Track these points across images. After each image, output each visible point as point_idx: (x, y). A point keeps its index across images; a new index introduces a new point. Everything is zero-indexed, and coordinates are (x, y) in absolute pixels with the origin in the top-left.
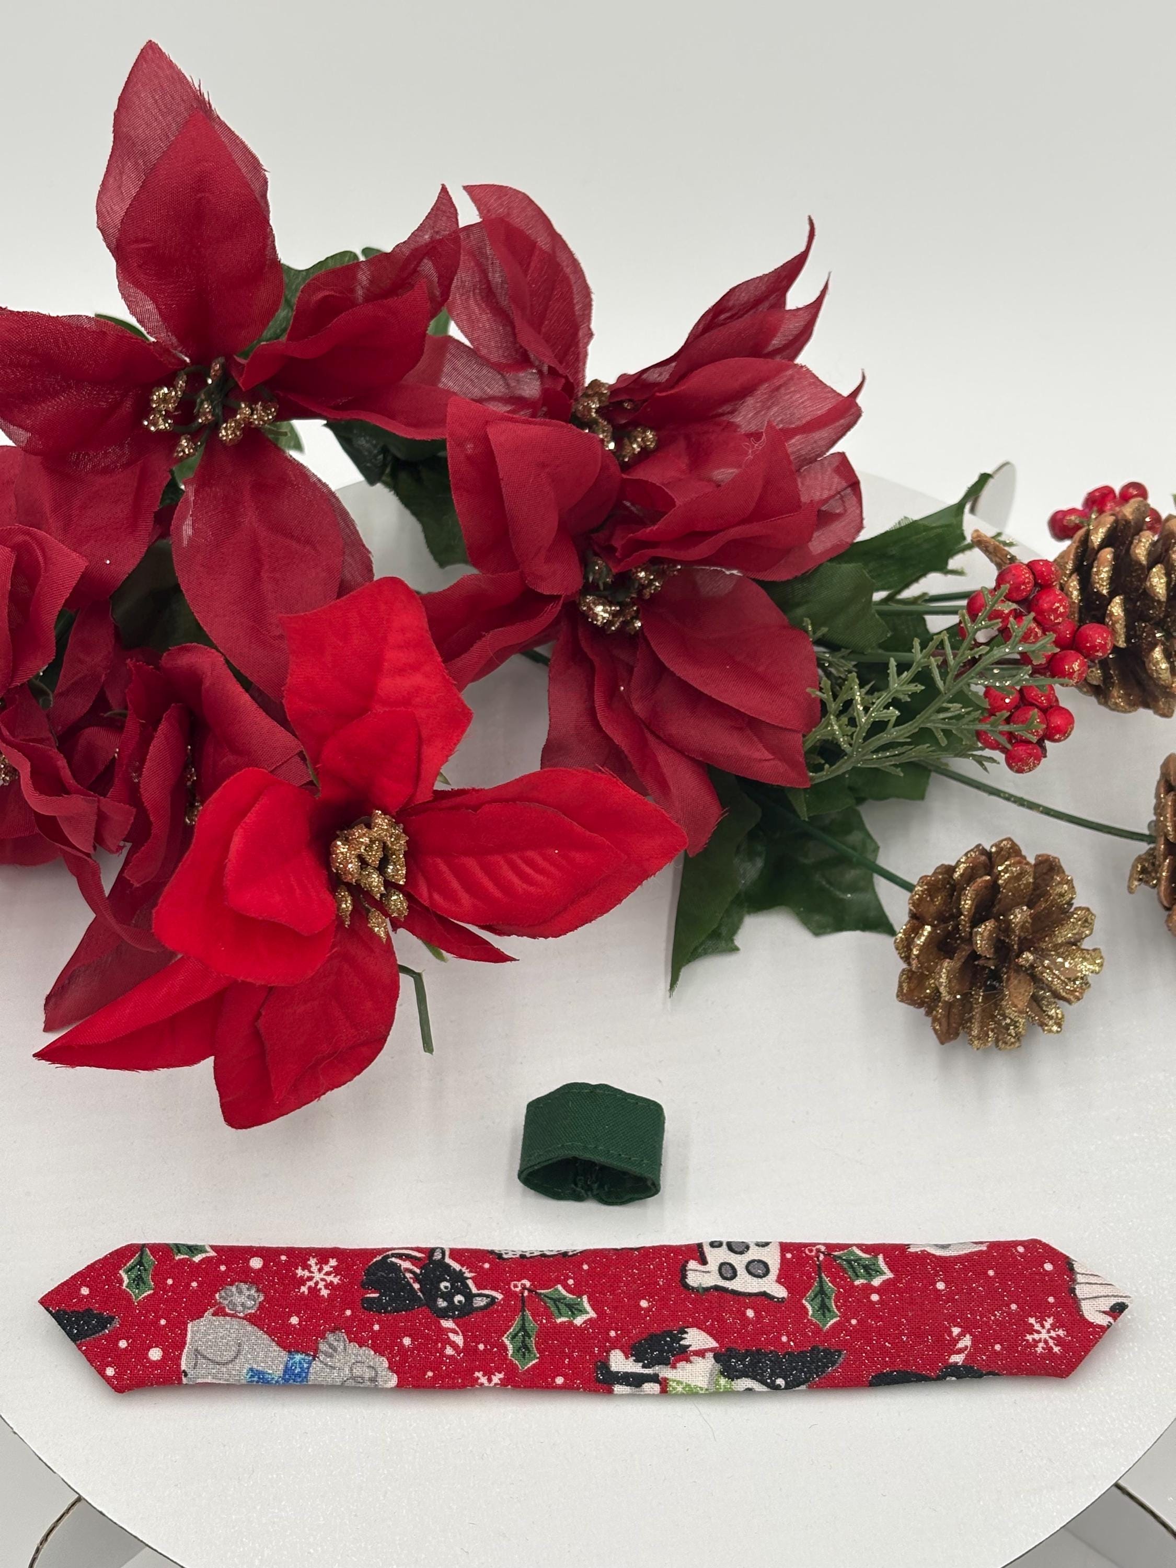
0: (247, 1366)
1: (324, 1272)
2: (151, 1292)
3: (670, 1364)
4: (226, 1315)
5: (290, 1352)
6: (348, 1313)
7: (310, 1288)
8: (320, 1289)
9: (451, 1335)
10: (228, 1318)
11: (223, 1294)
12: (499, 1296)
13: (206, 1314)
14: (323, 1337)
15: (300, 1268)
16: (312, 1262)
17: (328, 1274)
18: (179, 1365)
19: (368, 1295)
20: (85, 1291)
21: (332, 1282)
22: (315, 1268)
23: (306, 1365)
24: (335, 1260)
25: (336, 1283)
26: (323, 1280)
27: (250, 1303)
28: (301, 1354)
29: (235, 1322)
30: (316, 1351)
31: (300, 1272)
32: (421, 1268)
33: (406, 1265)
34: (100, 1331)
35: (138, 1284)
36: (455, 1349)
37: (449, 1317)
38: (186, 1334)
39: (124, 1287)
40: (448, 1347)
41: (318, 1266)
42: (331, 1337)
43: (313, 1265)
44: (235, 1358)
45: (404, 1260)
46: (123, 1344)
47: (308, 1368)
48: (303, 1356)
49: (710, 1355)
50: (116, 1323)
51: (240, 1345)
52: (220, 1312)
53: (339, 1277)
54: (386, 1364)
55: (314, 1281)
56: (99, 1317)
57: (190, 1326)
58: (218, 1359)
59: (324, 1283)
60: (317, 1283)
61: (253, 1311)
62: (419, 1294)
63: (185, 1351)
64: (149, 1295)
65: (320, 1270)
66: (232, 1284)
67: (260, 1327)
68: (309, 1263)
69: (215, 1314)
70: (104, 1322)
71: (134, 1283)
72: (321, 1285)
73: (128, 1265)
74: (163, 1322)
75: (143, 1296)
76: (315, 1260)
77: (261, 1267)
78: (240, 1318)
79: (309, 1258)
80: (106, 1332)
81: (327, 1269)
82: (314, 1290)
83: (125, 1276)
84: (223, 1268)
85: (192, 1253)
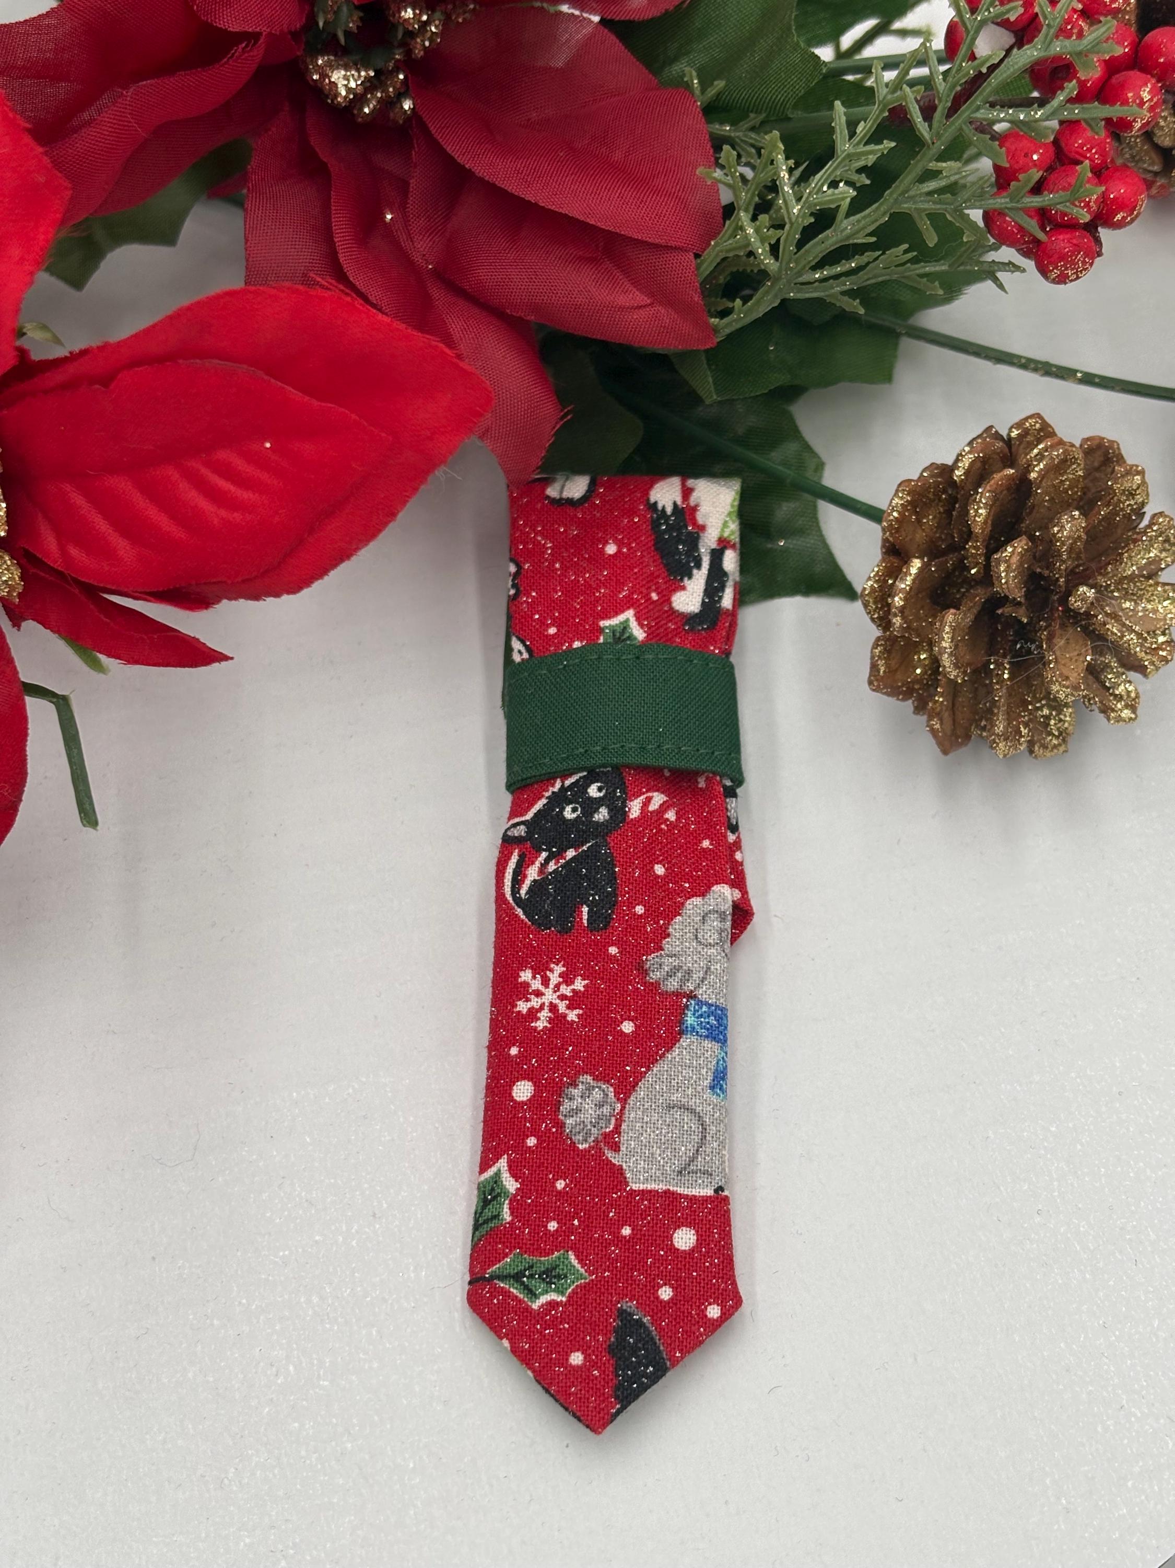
1: (541, 988)
2: (572, 1256)
3: (697, 533)
4: (617, 1130)
5: (681, 1033)
6: (613, 950)
7: (568, 1007)
8: (573, 991)
9: (651, 809)
14: (656, 985)
15: (534, 1024)
16: (522, 1007)
17: (546, 982)
18: (706, 1199)
19: (585, 922)
20: (575, 1359)
21: (561, 976)
22: (535, 1002)
23: (704, 1009)
24: (522, 972)
25: (563, 970)
26: (557, 987)
27: (597, 1095)
28: (686, 1015)
29: (630, 1115)
30: (678, 995)
31: (542, 1023)
34: (646, 1329)
35: (559, 1277)
36: (669, 808)
38: (650, 1191)
39: (564, 1299)
40: (667, 816)
41: (532, 997)
42: (654, 976)
43: (529, 1005)
46: (666, 1293)
47: (710, 1005)
48: (689, 1014)
50: (629, 1305)
51: (670, 1107)
52: (611, 1140)
53: (552, 966)
54: (697, 901)
55: (557, 1001)
56: (620, 1333)
57: (635, 1187)
59: (563, 987)
60: (563, 997)
61: (611, 1089)
63: (680, 1190)
64: (577, 1257)
65: (538, 994)
66: (561, 1125)
67: (640, 1077)
68: (525, 1011)
69: (616, 1148)
70: (628, 1324)
71: (554, 1283)
72: (566, 990)
73: (521, 1296)
74: (626, 1231)
75: (578, 1266)
76: (518, 1003)
77: (530, 1083)
78: (623, 1108)
79: (513, 1012)
80: (646, 1320)
81: (536, 984)
82: (574, 1001)
83: (544, 1299)
84: (531, 1142)
85: (499, 1195)
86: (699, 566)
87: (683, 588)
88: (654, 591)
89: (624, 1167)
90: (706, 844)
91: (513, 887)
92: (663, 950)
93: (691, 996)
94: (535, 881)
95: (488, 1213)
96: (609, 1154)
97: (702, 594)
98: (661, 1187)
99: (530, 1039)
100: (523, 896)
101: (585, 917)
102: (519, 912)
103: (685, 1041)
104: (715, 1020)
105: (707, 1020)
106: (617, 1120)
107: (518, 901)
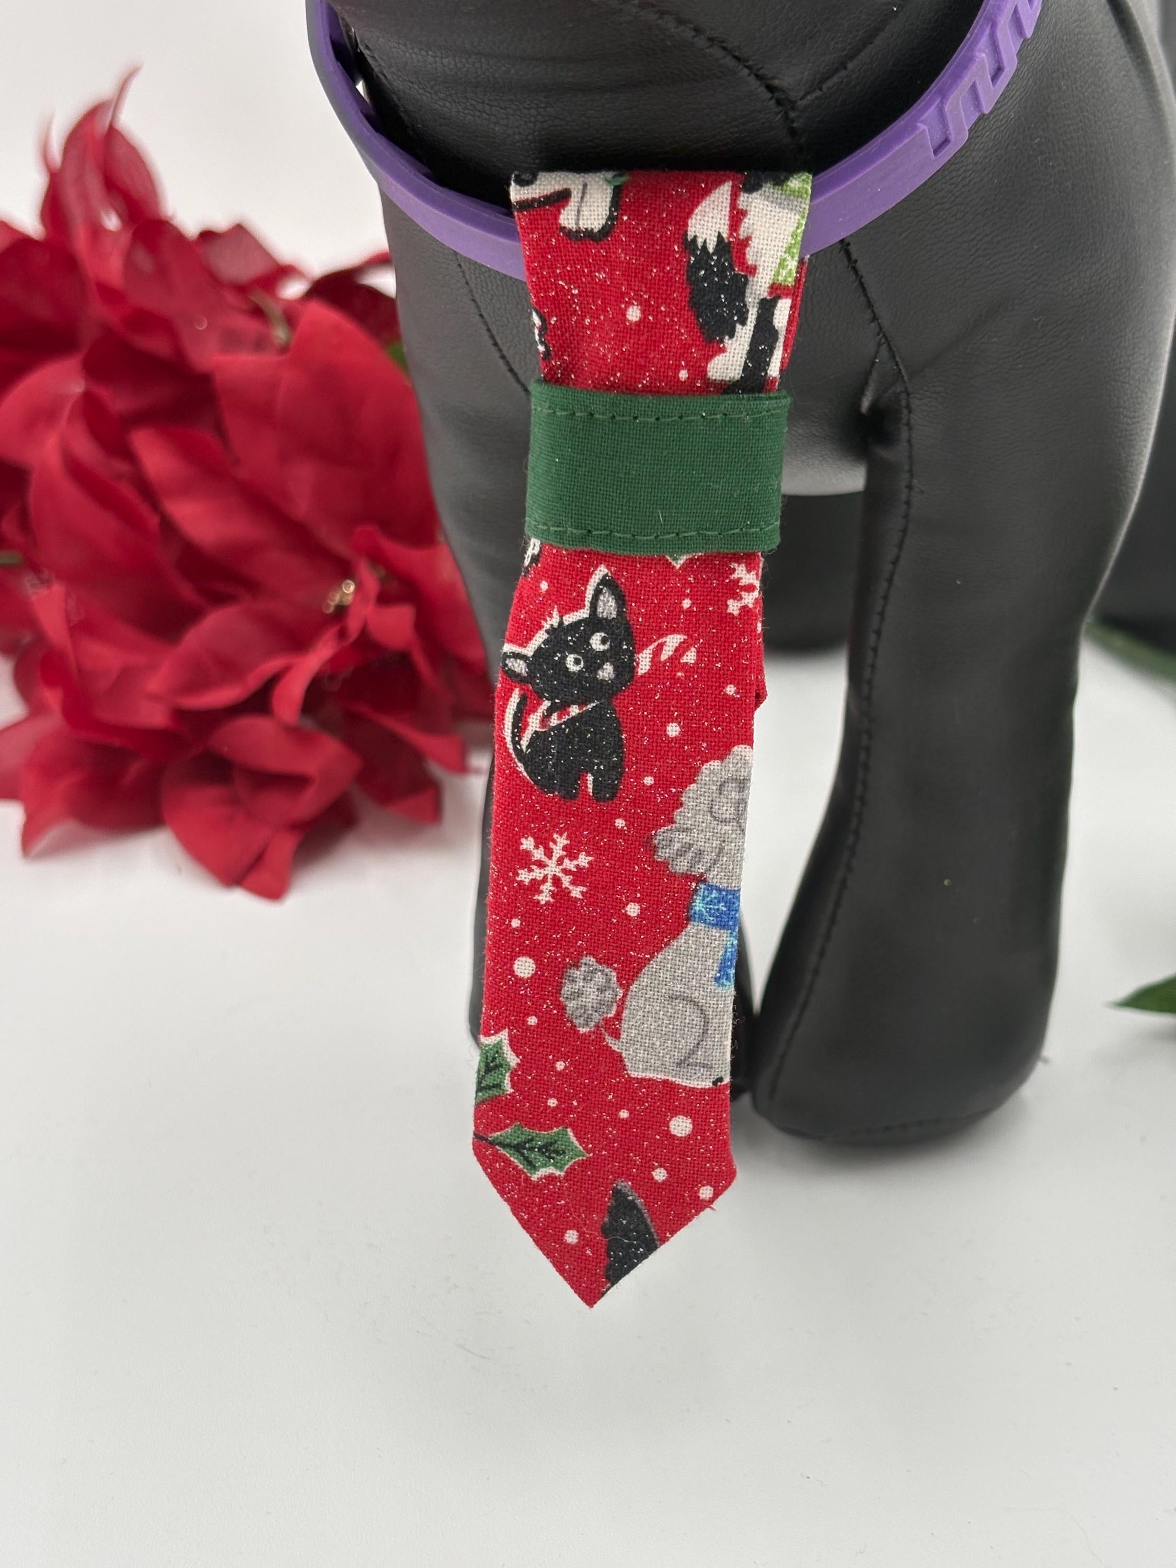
0: (712, 986)
1: (544, 858)
2: (570, 1132)
3: (746, 277)
4: (618, 1016)
5: (688, 919)
6: (620, 823)
7: (573, 883)
8: (577, 866)
9: (664, 656)
10: (626, 1013)
11: (581, 1021)
12: (602, 571)
13: (615, 1048)
14: (665, 864)
15: (536, 897)
16: (524, 876)
17: (549, 853)
18: (704, 1092)
19: (590, 790)
20: (571, 1237)
21: (565, 848)
22: (538, 874)
23: (714, 894)
24: (523, 841)
25: (567, 842)
26: (561, 860)
27: (599, 978)
28: (694, 901)
29: (631, 1003)
30: (688, 877)
31: (544, 897)
32: (540, 698)
33: (534, 723)
34: (639, 1211)
35: (557, 1152)
36: (687, 649)
37: (632, 659)
38: (650, 1080)
39: (562, 1174)
40: (685, 659)
41: (534, 867)
42: (663, 854)
43: (532, 876)
44: (696, 1004)
45: (526, 725)
46: (660, 1175)
47: (719, 890)
48: (698, 898)
49: (744, 200)
50: (624, 1185)
51: (672, 997)
52: (613, 1026)
53: (555, 836)
54: (715, 764)
55: (561, 875)
56: (614, 1213)
57: (634, 1074)
58: (697, 1031)
59: (567, 861)
60: (566, 872)
61: (614, 974)
62: (590, 706)
63: (678, 1081)
64: (576, 1135)
65: (541, 865)
66: (562, 1008)
67: (643, 963)
68: (527, 882)
69: (616, 1034)
70: (623, 1205)
71: (553, 1158)
72: (569, 864)
73: (521, 1166)
74: (624, 1114)
75: (576, 1143)
76: (520, 872)
77: (531, 961)
78: (625, 996)
79: (514, 881)
80: (640, 1202)
81: (539, 854)
82: (579, 876)
83: (543, 1172)
84: (532, 1021)
85: (501, 1065)
86: (743, 322)
87: (723, 350)
88: (683, 368)
89: (624, 1055)
90: (730, 690)
91: (514, 735)
92: (676, 823)
93: (701, 879)
94: (536, 732)
95: (489, 1080)
96: (609, 1040)
97: (744, 356)
98: (661, 1076)
99: (532, 912)
100: (524, 748)
101: (590, 786)
102: (521, 768)
103: (691, 929)
104: (725, 906)
105: (716, 907)
106: (618, 1006)
107: (519, 752)
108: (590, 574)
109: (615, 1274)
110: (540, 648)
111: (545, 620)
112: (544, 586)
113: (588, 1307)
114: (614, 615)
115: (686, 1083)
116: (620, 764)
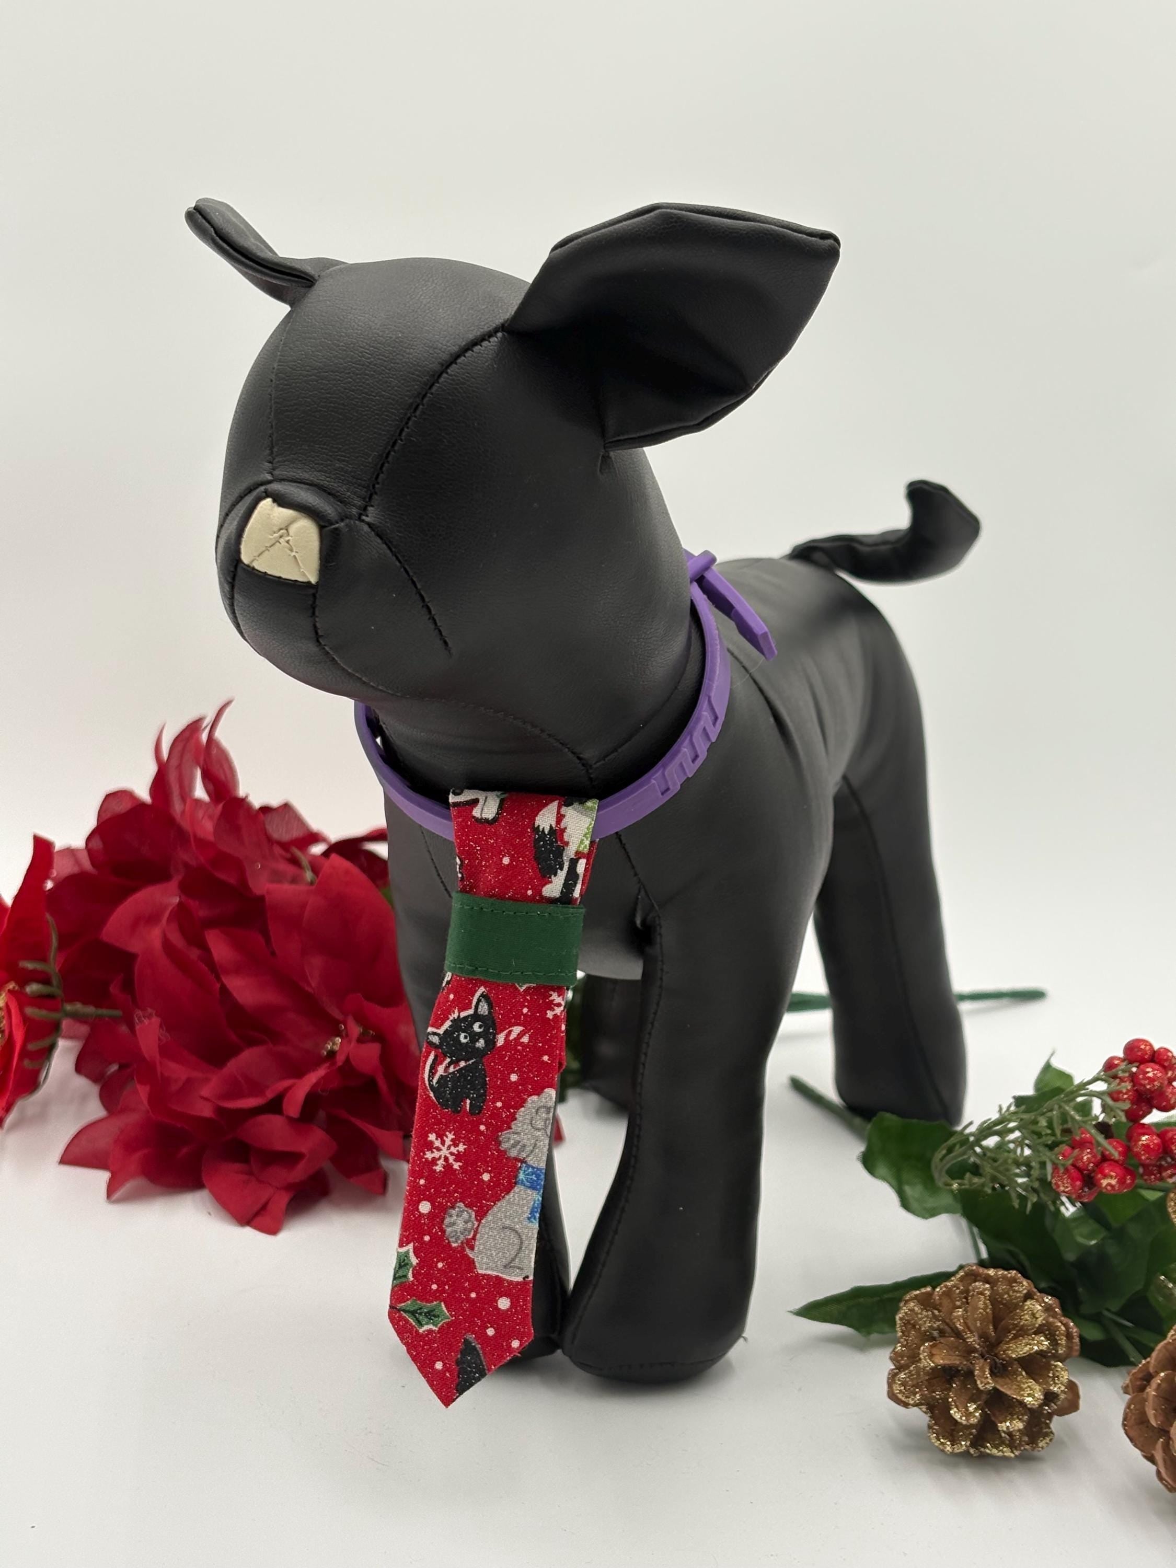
0: (526, 1223)
1: (441, 1146)
2: (443, 1305)
3: (563, 847)
4: (474, 1238)
5: (516, 1183)
6: (482, 1128)
7: (455, 1160)
8: (458, 1151)
9: (511, 1038)
10: (478, 1236)
11: (453, 1239)
12: (482, 990)
13: (471, 1256)
14: (505, 1152)
15: (434, 1168)
16: (429, 1155)
17: (443, 1143)
18: (518, 1283)
20: (439, 1366)
21: (452, 1140)
22: (436, 1154)
23: (530, 1170)
24: (430, 1135)
25: (454, 1137)
26: (449, 1147)
27: (465, 1215)
28: (519, 1173)
29: (482, 1230)
30: (517, 1159)
31: (439, 1168)
32: (445, 1056)
33: (441, 1070)
34: (478, 1352)
35: (435, 1316)
36: (524, 1034)
37: (494, 1038)
38: (489, 1275)
39: (437, 1329)
40: (522, 1040)
41: (434, 1150)
42: (504, 1146)
43: (433, 1155)
44: (517, 1232)
45: (436, 1071)
46: (490, 1332)
47: (533, 1168)
48: (521, 1172)
49: (564, 810)
50: (471, 1337)
51: (504, 1228)
52: (470, 1244)
53: (447, 1133)
54: (535, 1098)
55: (448, 1155)
56: (464, 1353)
57: (480, 1272)
58: (516, 1247)
59: (452, 1148)
60: (452, 1154)
61: (474, 1213)
62: (470, 1062)
63: (504, 1276)
64: (446, 1306)
65: (439, 1149)
66: (443, 1231)
67: (489, 1208)
68: (430, 1159)
69: (472, 1248)
70: (469, 1349)
71: (432, 1319)
72: (453, 1150)
73: (414, 1324)
74: (473, 1295)
75: (446, 1311)
76: (427, 1153)
77: (429, 1203)
78: (479, 1226)
79: (423, 1158)
80: (478, 1346)
81: (437, 1143)
82: (458, 1157)
83: (426, 1327)
84: (427, 1238)
85: (407, 1264)
86: (562, 869)
87: (551, 882)
88: (530, 889)
89: (475, 1260)
90: (546, 1058)
91: (429, 1076)
92: (511, 1129)
93: (523, 1161)
94: (441, 1075)
95: (400, 1273)
96: (468, 1251)
97: (562, 886)
98: (494, 1273)
99: (431, 1176)
100: (434, 1084)
101: (468, 1106)
102: (432, 1095)
103: (516, 1189)
104: (536, 1177)
105: (531, 1177)
106: (474, 1231)
107: (431, 1086)
108: (476, 991)
109: (462, 1388)
110: (447, 1029)
111: (451, 1015)
112: (452, 996)
113: (445, 1407)
114: (487, 1013)
115: (508, 1278)
116: (485, 1095)
